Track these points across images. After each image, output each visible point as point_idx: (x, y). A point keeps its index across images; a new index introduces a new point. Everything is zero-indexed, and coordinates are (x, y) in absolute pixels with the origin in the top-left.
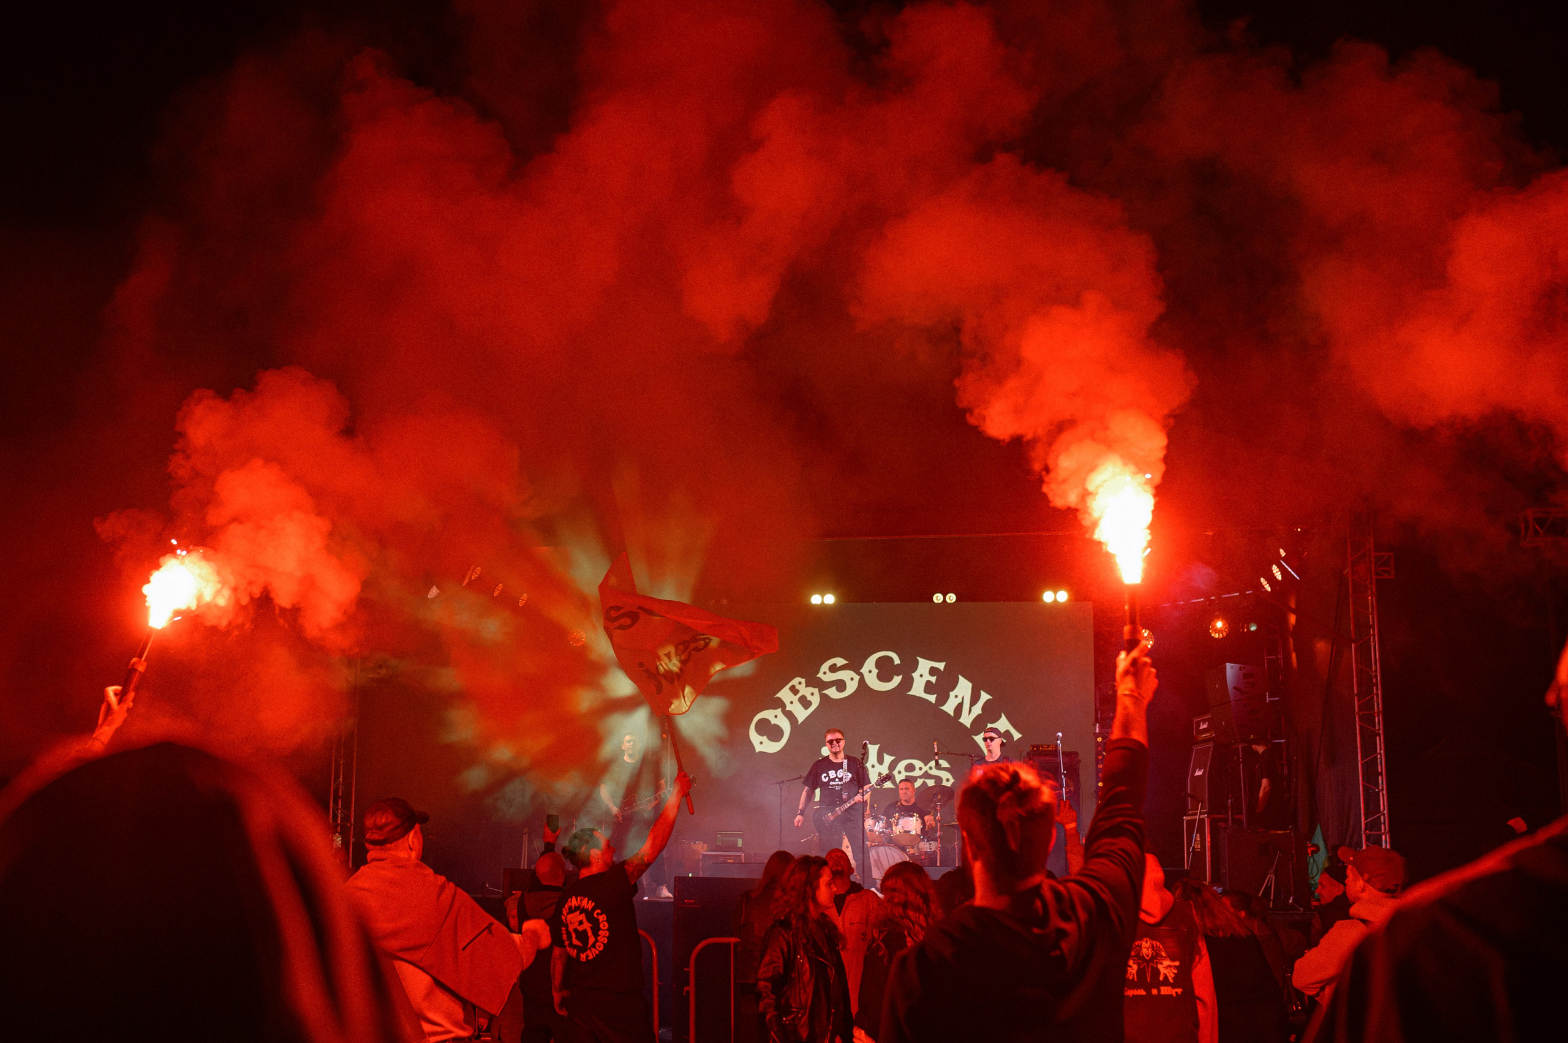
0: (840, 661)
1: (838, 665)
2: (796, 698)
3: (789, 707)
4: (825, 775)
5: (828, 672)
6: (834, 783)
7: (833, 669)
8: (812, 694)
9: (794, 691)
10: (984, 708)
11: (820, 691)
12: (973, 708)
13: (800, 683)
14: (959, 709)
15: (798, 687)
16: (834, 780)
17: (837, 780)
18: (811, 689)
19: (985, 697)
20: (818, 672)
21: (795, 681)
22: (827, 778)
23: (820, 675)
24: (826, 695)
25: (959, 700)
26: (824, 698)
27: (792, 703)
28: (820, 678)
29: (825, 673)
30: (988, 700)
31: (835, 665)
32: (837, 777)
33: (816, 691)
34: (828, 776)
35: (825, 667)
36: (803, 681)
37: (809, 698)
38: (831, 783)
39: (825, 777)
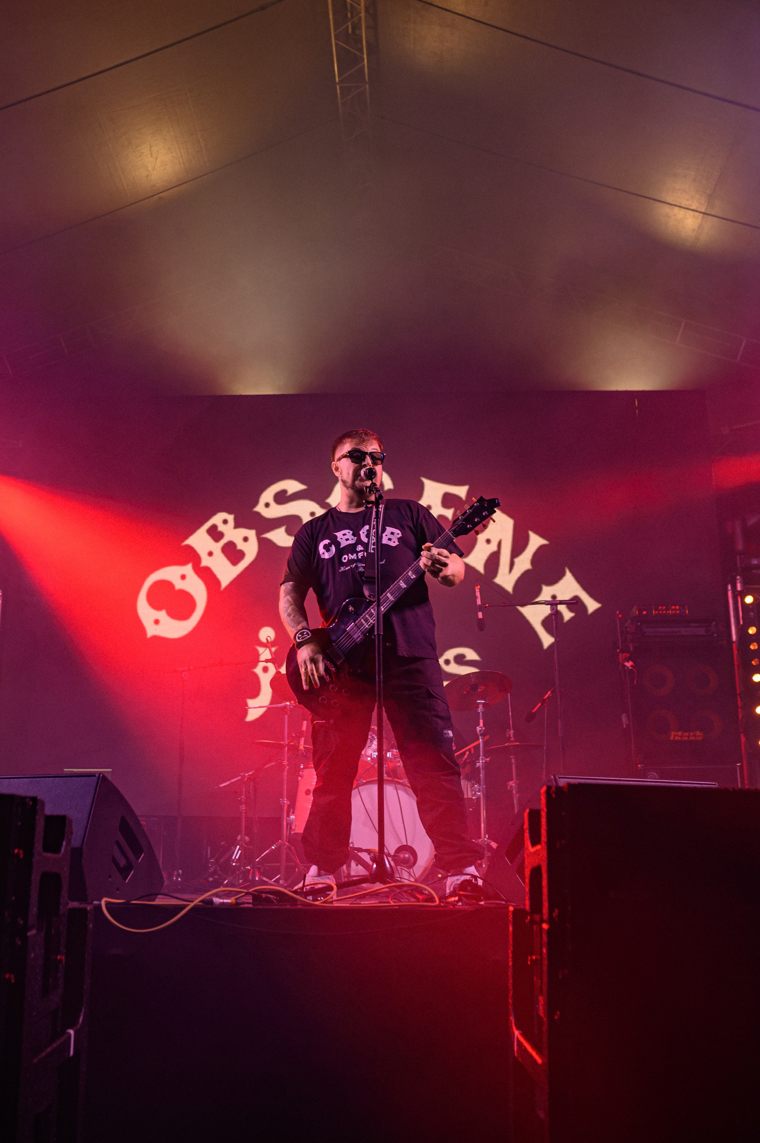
0: (292, 486)
1: (290, 492)
2: (217, 547)
3: (206, 561)
4: (326, 542)
5: (273, 504)
6: (353, 557)
7: (281, 498)
8: (246, 539)
9: (215, 534)
10: (536, 559)
11: (258, 535)
12: (516, 560)
13: (225, 522)
14: (493, 561)
15: (221, 528)
16: (351, 549)
17: (360, 548)
18: (244, 532)
19: (536, 541)
20: (256, 503)
21: (217, 519)
22: (333, 549)
23: (260, 508)
24: (269, 542)
25: (493, 547)
26: (265, 545)
27: (210, 554)
28: (258, 514)
29: (267, 505)
30: (541, 548)
31: (284, 492)
32: (359, 541)
33: (251, 534)
34: (335, 542)
35: (268, 495)
36: (231, 518)
37: (241, 545)
38: (345, 558)
39: (327, 548)
